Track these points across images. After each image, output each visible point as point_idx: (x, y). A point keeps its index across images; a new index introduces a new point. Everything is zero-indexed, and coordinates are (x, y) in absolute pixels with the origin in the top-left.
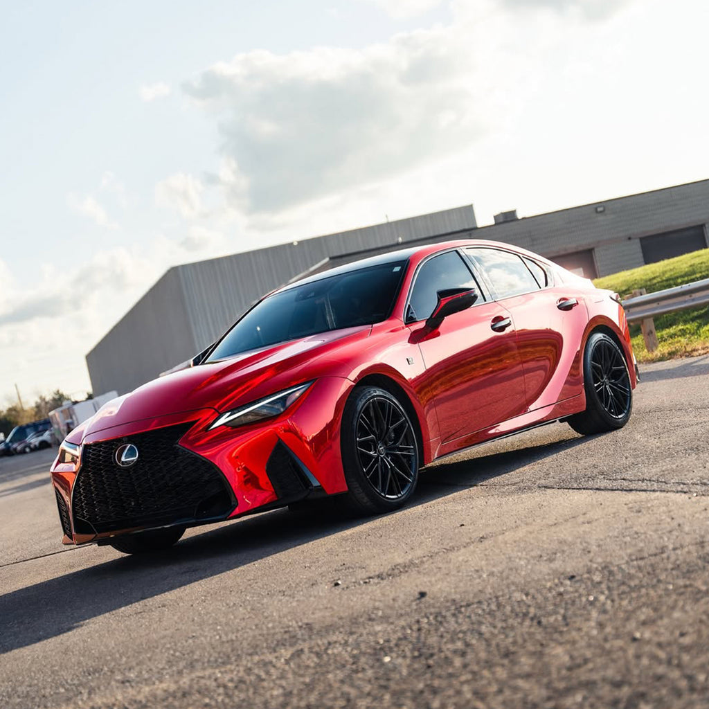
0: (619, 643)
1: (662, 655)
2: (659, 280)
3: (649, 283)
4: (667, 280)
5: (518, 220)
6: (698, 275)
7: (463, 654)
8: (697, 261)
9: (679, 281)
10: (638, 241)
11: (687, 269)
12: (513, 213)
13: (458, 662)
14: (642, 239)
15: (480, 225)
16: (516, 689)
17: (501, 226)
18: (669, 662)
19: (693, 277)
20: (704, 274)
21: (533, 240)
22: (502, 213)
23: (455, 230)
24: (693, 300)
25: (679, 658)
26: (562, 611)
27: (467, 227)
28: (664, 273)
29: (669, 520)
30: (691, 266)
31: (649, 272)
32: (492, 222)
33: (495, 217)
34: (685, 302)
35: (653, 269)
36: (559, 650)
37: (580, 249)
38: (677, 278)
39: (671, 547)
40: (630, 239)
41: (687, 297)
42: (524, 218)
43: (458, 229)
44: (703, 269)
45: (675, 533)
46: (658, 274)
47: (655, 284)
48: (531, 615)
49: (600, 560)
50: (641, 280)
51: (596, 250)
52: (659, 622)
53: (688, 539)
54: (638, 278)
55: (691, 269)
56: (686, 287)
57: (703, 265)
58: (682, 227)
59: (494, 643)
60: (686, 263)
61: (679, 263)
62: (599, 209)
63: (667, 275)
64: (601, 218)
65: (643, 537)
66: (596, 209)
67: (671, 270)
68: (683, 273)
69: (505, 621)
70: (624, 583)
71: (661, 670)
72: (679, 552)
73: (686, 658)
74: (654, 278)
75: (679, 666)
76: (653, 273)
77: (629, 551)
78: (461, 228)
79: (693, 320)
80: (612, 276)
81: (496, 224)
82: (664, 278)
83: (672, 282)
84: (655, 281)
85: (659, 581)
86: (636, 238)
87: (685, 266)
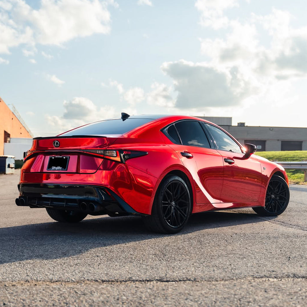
0: (243, 248)
1: (251, 252)
2: (283, 157)
3: (280, 157)
4: (286, 158)
5: (245, 126)
6: (295, 159)
7: (209, 243)
8: (296, 154)
9: (289, 159)
10: (281, 142)
11: (292, 156)
12: (244, 124)
13: (207, 245)
14: (282, 142)
15: (233, 125)
16: (220, 252)
17: (239, 127)
18: (252, 254)
19: (293, 159)
20: (297, 159)
21: (248, 134)
22: (240, 123)
23: (224, 125)
24: (291, 167)
25: (254, 253)
26: (232, 240)
27: (228, 125)
28: (285, 155)
29: (263, 227)
30: (294, 155)
31: (281, 153)
32: (237, 125)
33: (238, 124)
34: (288, 167)
35: (282, 153)
36: (230, 247)
37: (262, 140)
38: (289, 158)
39: (261, 233)
40: (278, 140)
41: (289, 166)
42: (247, 126)
43: (226, 125)
44: (297, 157)
45: (263, 230)
46: (283, 155)
47: (281, 158)
48: (225, 239)
49: (243, 232)
50: (278, 155)
51: (267, 141)
52: (253, 247)
53: (265, 232)
54: (277, 155)
55: (293, 156)
56: (289, 162)
57: (297, 156)
58: (295, 141)
59: (216, 243)
60: (293, 154)
61: (290, 153)
62: (271, 129)
63: (286, 156)
64: (271, 132)
65: (255, 229)
66: (270, 129)
67: (288, 155)
68: (291, 157)
69: (219, 239)
70: (247, 238)
71: (250, 254)
72: (262, 234)
73: (256, 253)
74: (282, 156)
75: (254, 255)
76: (282, 154)
77: (251, 231)
78: (227, 125)
79: (290, 172)
80: (269, 152)
81: (238, 126)
82: (285, 157)
83: (287, 159)
84: (282, 157)
85: (255, 239)
86: (280, 141)
87: (292, 155)
